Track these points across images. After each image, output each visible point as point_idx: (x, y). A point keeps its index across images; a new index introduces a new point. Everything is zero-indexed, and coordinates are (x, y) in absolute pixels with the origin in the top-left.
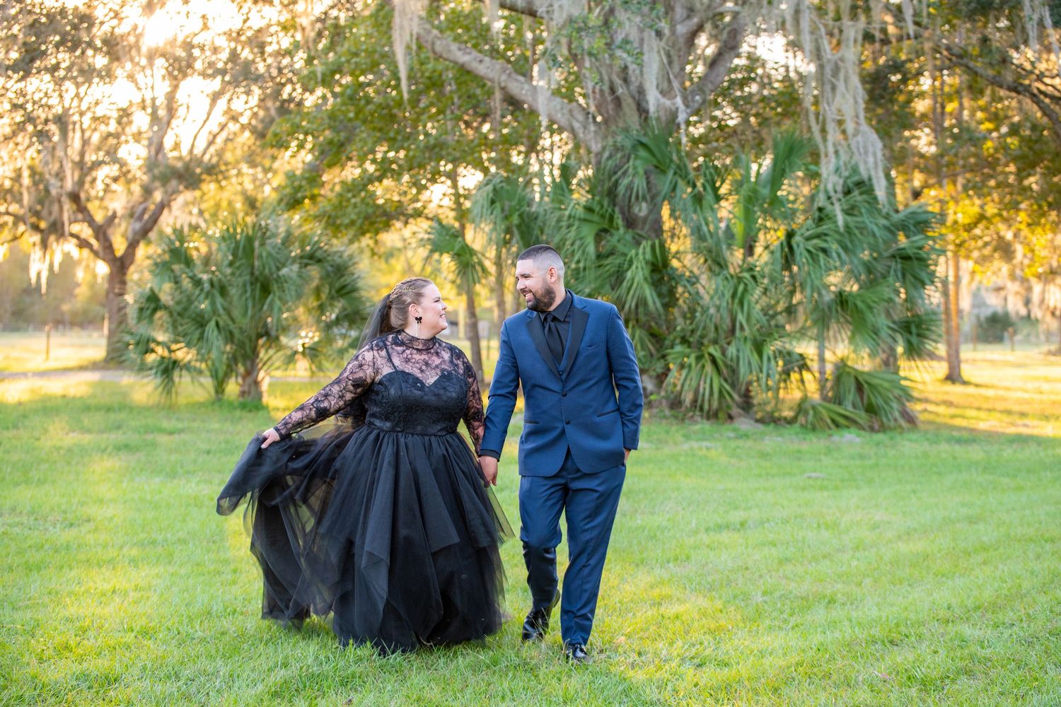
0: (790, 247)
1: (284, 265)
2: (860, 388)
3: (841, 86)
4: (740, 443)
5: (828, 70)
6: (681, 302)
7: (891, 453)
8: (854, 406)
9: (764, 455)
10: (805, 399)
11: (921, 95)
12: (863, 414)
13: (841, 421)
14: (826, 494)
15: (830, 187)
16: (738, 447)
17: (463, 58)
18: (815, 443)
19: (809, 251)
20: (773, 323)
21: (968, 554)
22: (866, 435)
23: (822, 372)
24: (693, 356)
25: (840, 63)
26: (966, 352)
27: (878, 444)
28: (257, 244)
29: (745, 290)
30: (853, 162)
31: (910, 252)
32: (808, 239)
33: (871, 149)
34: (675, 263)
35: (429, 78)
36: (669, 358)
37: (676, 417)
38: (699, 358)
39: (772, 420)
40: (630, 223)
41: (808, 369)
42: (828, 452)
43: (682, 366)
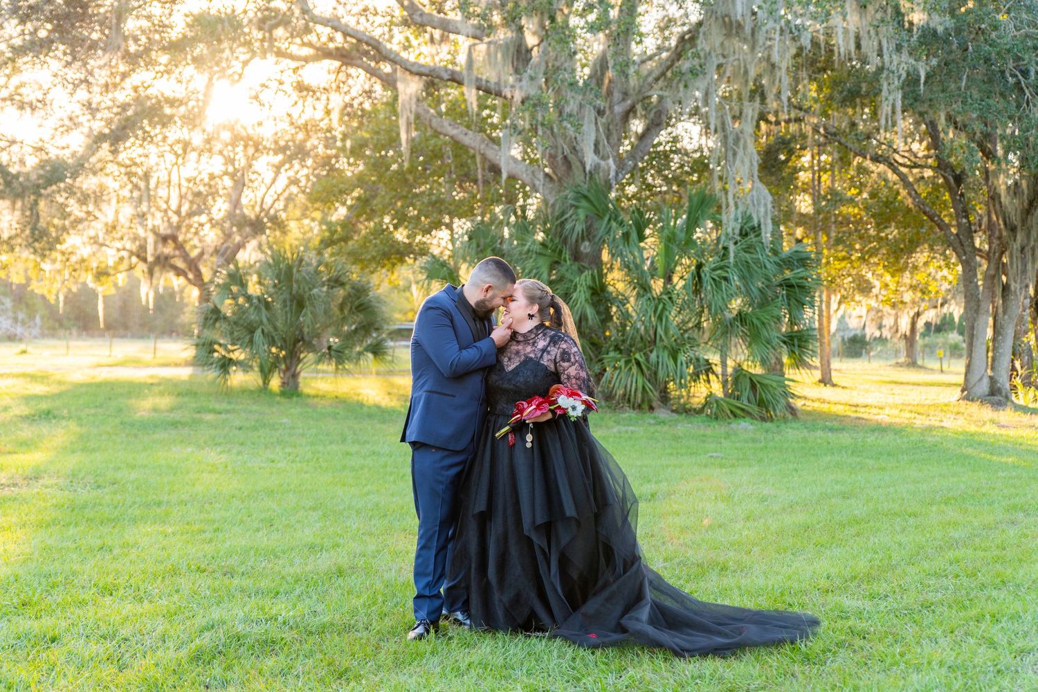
0: (700, 277)
1: (314, 287)
2: (753, 386)
3: (740, 152)
4: (659, 428)
5: (730, 140)
6: (615, 318)
7: (777, 438)
8: (749, 401)
9: (676, 438)
10: (711, 395)
11: (802, 169)
12: (756, 408)
13: (738, 412)
14: (724, 470)
15: (730, 230)
16: (656, 431)
17: (454, 132)
18: (717, 429)
19: (713, 279)
20: (686, 336)
21: (842, 525)
22: (758, 424)
23: (724, 374)
24: (623, 360)
25: (741, 135)
26: (835, 364)
27: (767, 431)
28: (295, 270)
29: (664, 308)
30: (748, 213)
31: (793, 282)
32: (714, 270)
33: (763, 202)
34: (611, 289)
35: (432, 151)
36: (605, 361)
37: (609, 407)
38: (627, 362)
39: (686, 411)
40: (577, 256)
41: (713, 373)
42: (728, 436)
43: (615, 368)
